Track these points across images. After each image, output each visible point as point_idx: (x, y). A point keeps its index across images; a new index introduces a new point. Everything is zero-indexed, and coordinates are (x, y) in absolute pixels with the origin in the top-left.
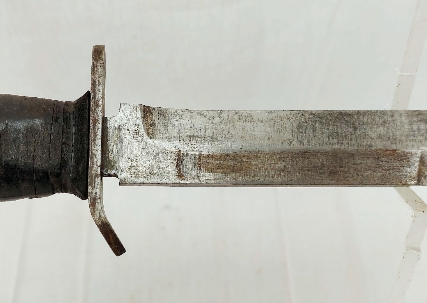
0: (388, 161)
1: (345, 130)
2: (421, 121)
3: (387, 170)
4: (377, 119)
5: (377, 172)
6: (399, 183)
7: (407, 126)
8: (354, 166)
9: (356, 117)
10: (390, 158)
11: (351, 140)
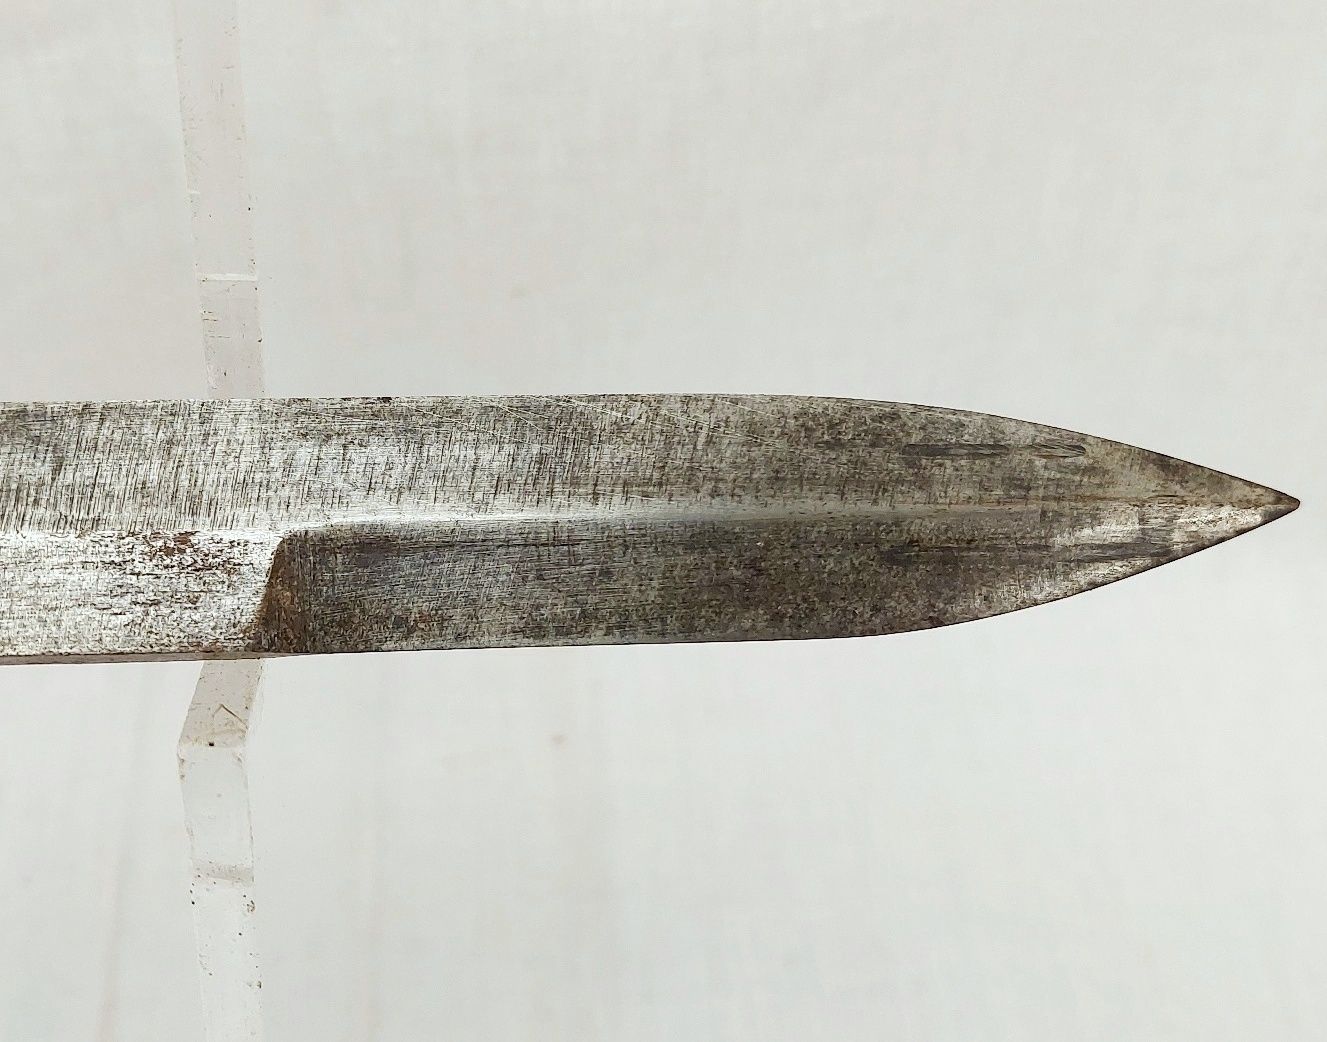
0: (157, 572)
1: (21, 471)
2: (305, 436)
3: (150, 606)
4: (148, 430)
5: (116, 611)
6: (191, 649)
7: (250, 455)
8: (33, 593)
9: (74, 423)
10: (168, 561)
11: (36, 502)
